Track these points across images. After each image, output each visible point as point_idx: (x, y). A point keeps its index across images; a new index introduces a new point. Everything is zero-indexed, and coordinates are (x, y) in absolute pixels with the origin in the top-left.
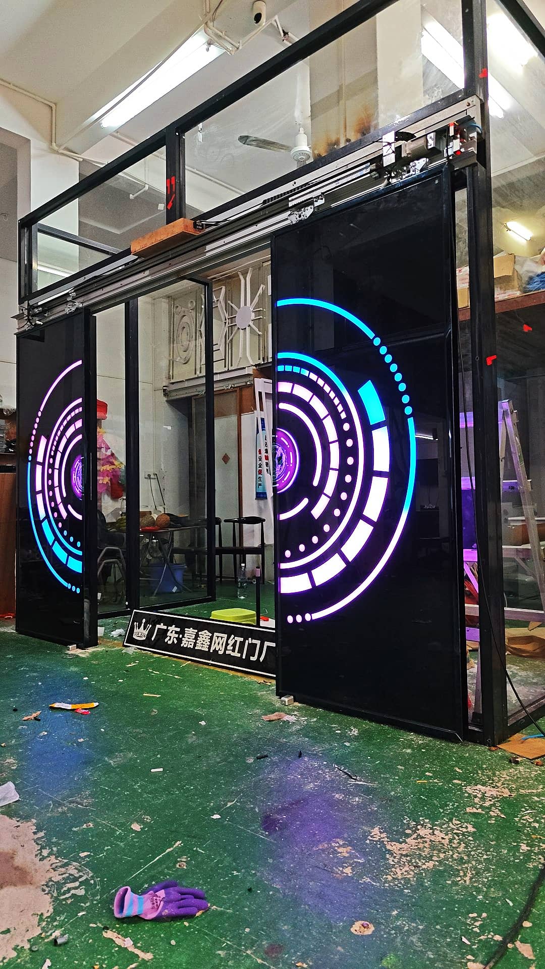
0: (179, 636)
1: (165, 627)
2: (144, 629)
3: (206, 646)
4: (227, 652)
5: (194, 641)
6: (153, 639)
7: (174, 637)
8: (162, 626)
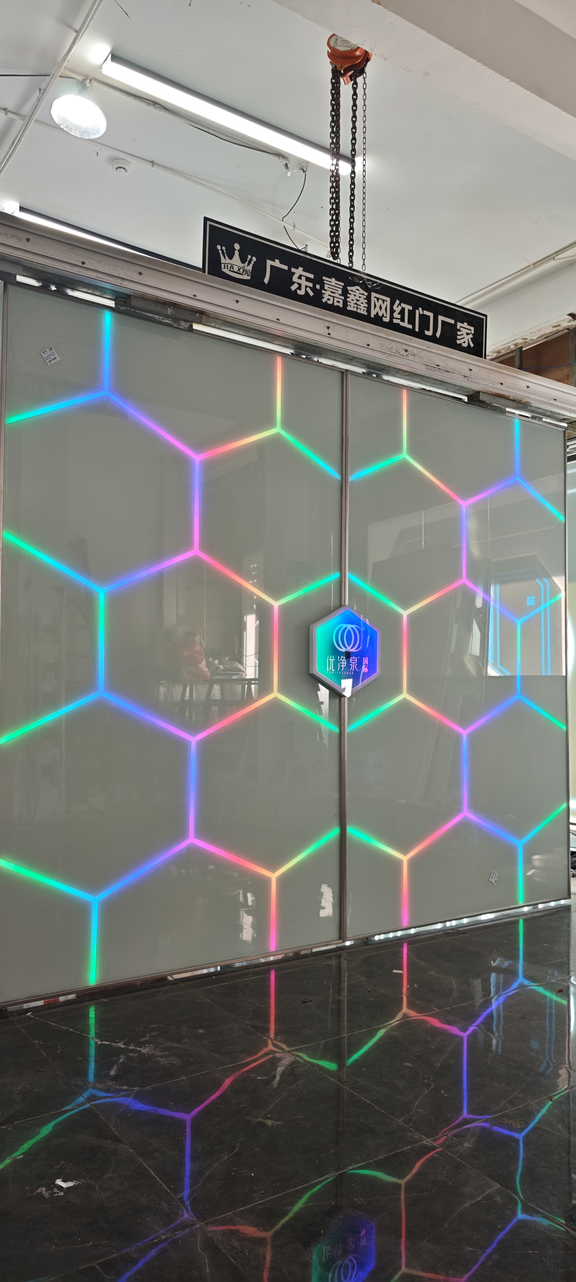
3: (362, 308)
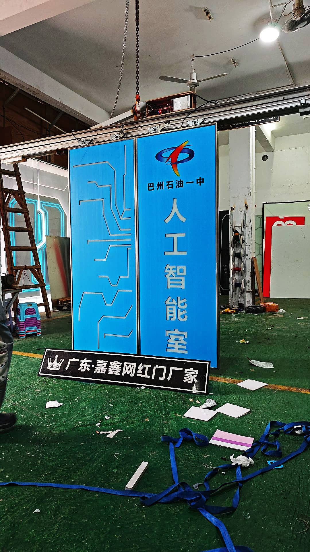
0: (91, 366)
1: (78, 360)
2: (57, 363)
4: (138, 375)
5: (106, 368)
6: (67, 369)
7: (87, 367)
8: (74, 360)
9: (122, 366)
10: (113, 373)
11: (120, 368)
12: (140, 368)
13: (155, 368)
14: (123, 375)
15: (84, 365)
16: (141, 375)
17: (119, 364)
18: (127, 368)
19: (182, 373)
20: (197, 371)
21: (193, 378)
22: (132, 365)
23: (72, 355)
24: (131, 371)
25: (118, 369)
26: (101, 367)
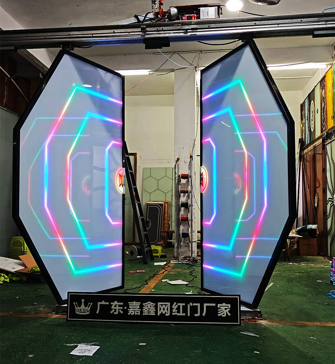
0: (124, 308)
1: (108, 303)
2: (86, 307)
4: (173, 314)
5: (140, 310)
6: (97, 313)
7: (119, 310)
8: (103, 303)
9: (156, 307)
10: (148, 314)
11: (155, 308)
12: (175, 307)
13: (189, 305)
14: (159, 315)
15: (115, 308)
16: (176, 313)
17: (152, 305)
18: (162, 308)
19: (216, 309)
20: (229, 305)
21: (226, 312)
22: (166, 305)
23: (100, 298)
24: (166, 310)
25: (152, 310)
26: (134, 308)
